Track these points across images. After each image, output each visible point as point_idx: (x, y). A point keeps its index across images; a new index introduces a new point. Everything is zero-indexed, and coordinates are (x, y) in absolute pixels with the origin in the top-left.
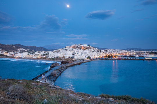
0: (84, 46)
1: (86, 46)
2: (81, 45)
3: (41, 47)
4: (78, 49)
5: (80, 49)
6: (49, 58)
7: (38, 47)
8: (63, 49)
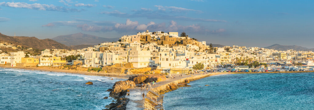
0: (171, 35)
1: (175, 35)
2: (165, 34)
3: (49, 40)
4: (155, 44)
5: (162, 44)
6: (85, 66)
7: (41, 41)
8: (114, 44)
